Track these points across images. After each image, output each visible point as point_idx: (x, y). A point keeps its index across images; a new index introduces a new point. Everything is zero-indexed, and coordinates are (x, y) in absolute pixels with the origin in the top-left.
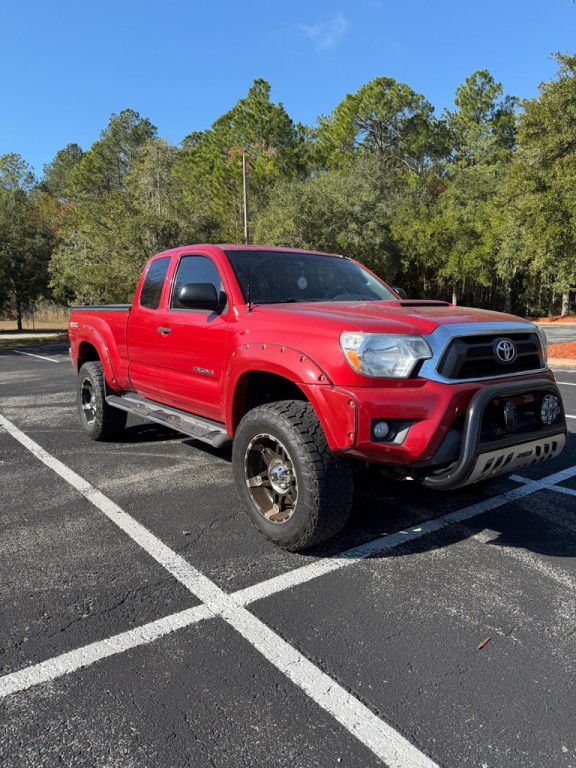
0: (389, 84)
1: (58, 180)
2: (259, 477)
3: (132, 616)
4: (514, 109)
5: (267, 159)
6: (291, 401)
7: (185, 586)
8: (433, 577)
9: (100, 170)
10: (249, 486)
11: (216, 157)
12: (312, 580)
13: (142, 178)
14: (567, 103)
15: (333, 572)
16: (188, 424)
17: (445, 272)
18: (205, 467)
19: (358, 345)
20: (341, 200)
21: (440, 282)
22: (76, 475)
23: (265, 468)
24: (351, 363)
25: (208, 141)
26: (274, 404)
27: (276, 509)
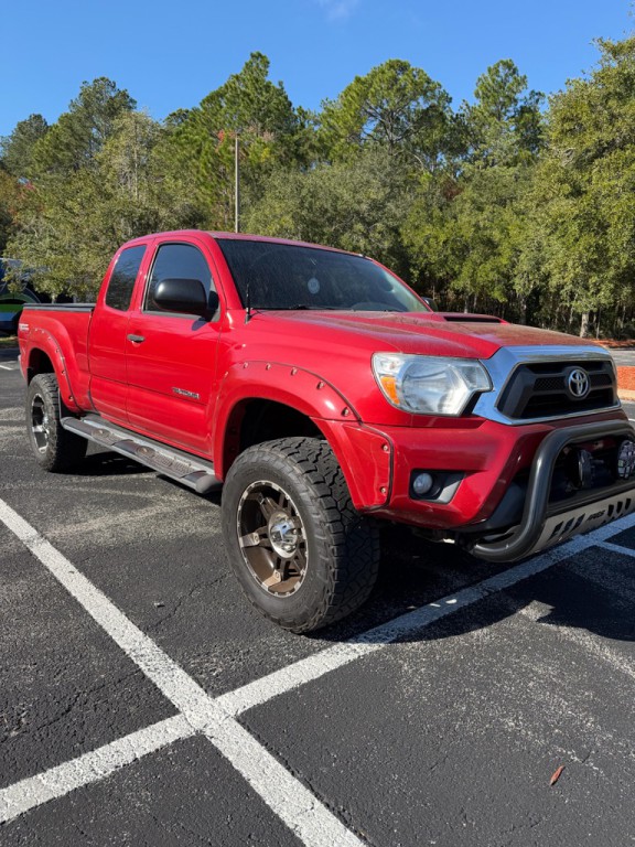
0: (403, 67)
1: (17, 156)
2: (255, 534)
3: (80, 734)
4: (539, 106)
5: (263, 145)
6: (302, 438)
7: (155, 685)
8: (478, 671)
9: (68, 146)
10: (242, 545)
11: (204, 139)
12: (324, 676)
13: (116, 155)
14: (607, 97)
15: (352, 664)
16: (165, 460)
17: (458, 284)
18: (184, 510)
19: (397, 371)
20: (347, 196)
21: (451, 295)
22: (20, 518)
23: (265, 523)
24: (387, 394)
25: (195, 120)
26: (278, 441)
27: (276, 577)
